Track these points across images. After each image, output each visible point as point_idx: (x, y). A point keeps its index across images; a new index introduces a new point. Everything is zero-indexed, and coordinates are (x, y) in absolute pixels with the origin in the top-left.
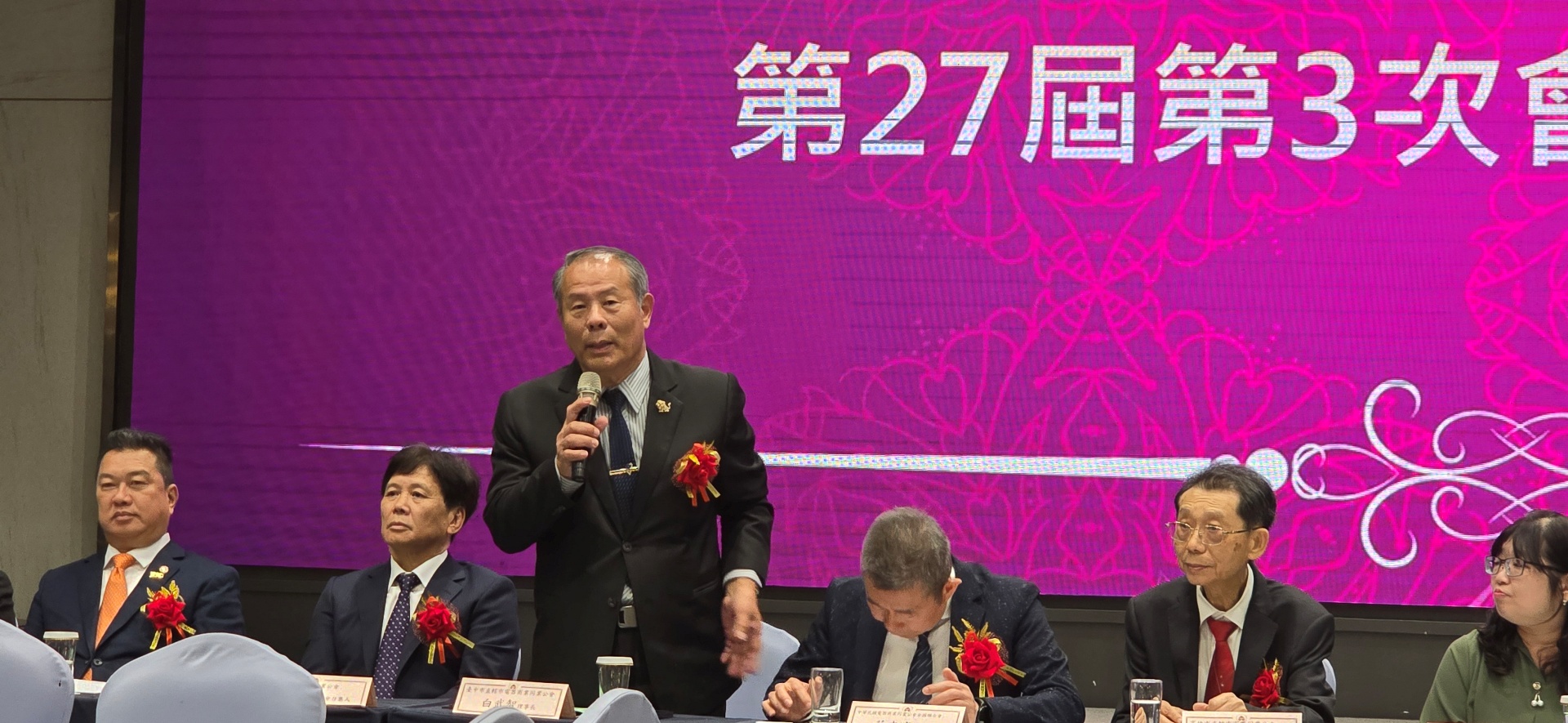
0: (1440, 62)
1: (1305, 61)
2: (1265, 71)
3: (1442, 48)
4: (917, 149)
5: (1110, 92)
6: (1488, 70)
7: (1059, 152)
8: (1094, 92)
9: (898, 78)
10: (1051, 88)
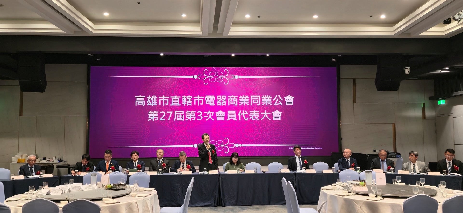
0: (209, 112)
1: (198, 112)
2: (195, 113)
3: (209, 111)
4: (164, 120)
5: (182, 115)
6: (213, 113)
7: (177, 120)
8: (180, 115)
9: (163, 114)
10: (177, 114)
